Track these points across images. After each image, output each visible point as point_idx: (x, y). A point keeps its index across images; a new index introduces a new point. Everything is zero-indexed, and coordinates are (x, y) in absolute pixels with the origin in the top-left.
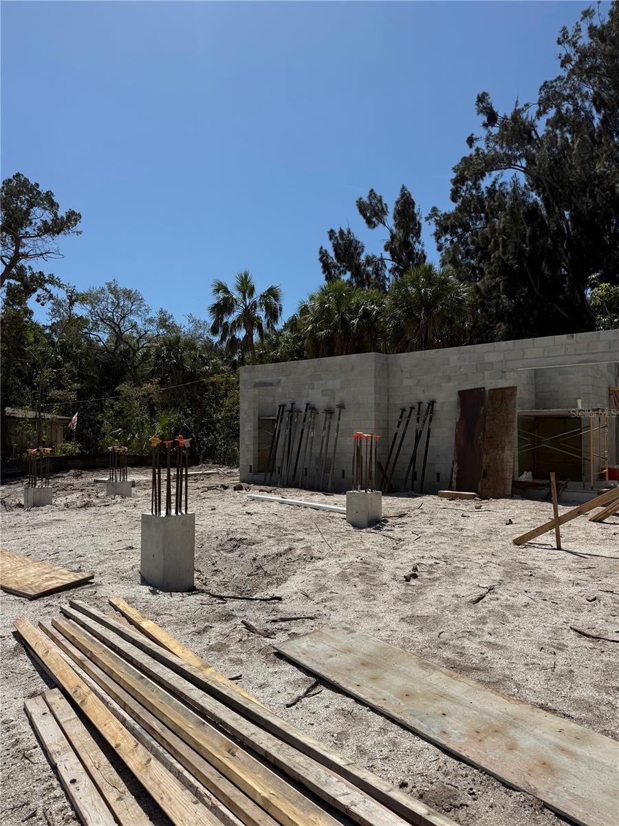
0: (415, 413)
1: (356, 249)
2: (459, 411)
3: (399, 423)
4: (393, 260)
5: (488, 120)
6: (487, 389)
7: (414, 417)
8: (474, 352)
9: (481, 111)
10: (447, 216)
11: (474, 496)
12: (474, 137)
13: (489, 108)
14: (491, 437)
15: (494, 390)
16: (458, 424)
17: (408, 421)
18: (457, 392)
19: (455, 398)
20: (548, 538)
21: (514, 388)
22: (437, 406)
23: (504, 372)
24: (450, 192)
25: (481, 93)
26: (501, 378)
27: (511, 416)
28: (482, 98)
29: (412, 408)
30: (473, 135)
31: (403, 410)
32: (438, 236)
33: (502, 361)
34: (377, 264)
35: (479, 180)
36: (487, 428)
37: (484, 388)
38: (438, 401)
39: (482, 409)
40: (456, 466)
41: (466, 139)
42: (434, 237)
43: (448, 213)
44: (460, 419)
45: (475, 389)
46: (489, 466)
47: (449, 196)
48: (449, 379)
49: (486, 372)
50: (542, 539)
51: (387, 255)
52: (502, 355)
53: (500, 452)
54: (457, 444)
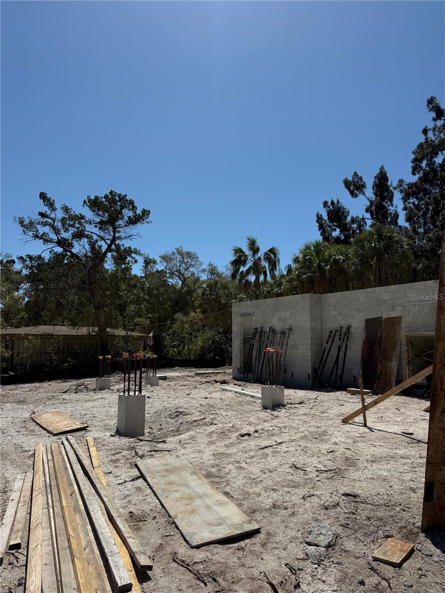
0: (338, 334)
1: (343, 213)
2: (365, 333)
3: (328, 341)
4: (373, 218)
5: (436, 116)
6: (384, 318)
7: (337, 337)
8: (374, 292)
9: (432, 110)
10: (411, 185)
11: (369, 392)
12: (428, 128)
13: (437, 107)
14: (384, 352)
15: (388, 319)
16: (364, 342)
17: (333, 340)
18: (364, 319)
19: (363, 325)
21: (400, 318)
22: (352, 330)
23: (393, 306)
24: (411, 169)
25: (429, 97)
26: (392, 311)
27: (397, 337)
28: (431, 101)
29: (336, 331)
30: (426, 127)
31: (331, 332)
32: (405, 199)
33: (392, 299)
34: (361, 222)
35: (434, 158)
36: (382, 345)
37: (381, 317)
38: (353, 326)
39: (380, 332)
40: (361, 371)
41: (422, 131)
42: (402, 201)
43: (411, 182)
44: (366, 339)
45: (376, 318)
46: (381, 372)
47: (411, 171)
48: (359, 311)
49: (382, 307)
51: (368, 215)
52: (392, 295)
53: (389, 362)
54: (363, 356)
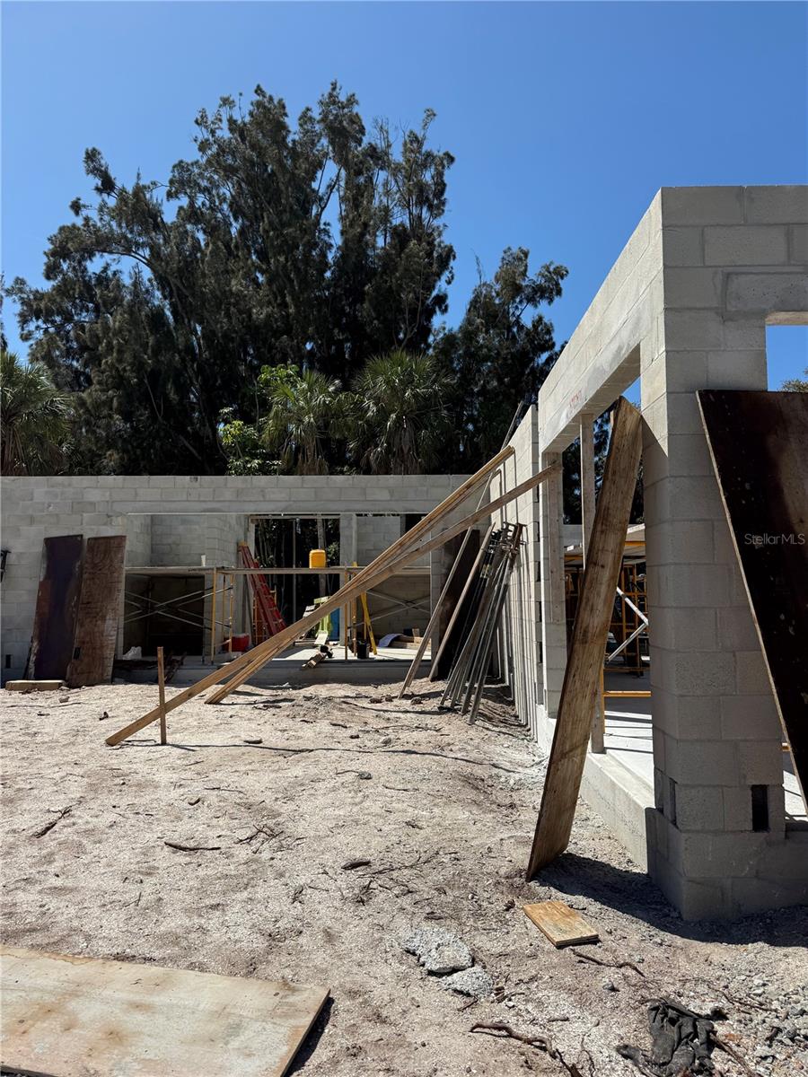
2: (45, 566)
5: (102, 184)
6: (86, 537)
8: (70, 485)
9: (92, 172)
10: (39, 296)
11: (60, 685)
12: (81, 202)
13: (103, 171)
14: (88, 603)
15: (96, 539)
16: (42, 585)
18: (43, 539)
19: (39, 548)
20: (152, 732)
21: (122, 538)
22: (11, 559)
23: (109, 516)
24: (44, 267)
25: (90, 149)
26: (105, 524)
27: (116, 575)
28: (91, 156)
30: (79, 199)
32: (24, 320)
33: (107, 502)
35: (86, 260)
36: (84, 591)
37: (82, 536)
38: (13, 551)
39: (78, 564)
40: (35, 644)
41: (70, 204)
43: (40, 291)
44: (47, 577)
45: (68, 536)
46: (84, 643)
47: (43, 271)
48: (32, 520)
49: (85, 515)
50: (143, 734)
52: (108, 494)
53: (99, 622)
54: (39, 613)
